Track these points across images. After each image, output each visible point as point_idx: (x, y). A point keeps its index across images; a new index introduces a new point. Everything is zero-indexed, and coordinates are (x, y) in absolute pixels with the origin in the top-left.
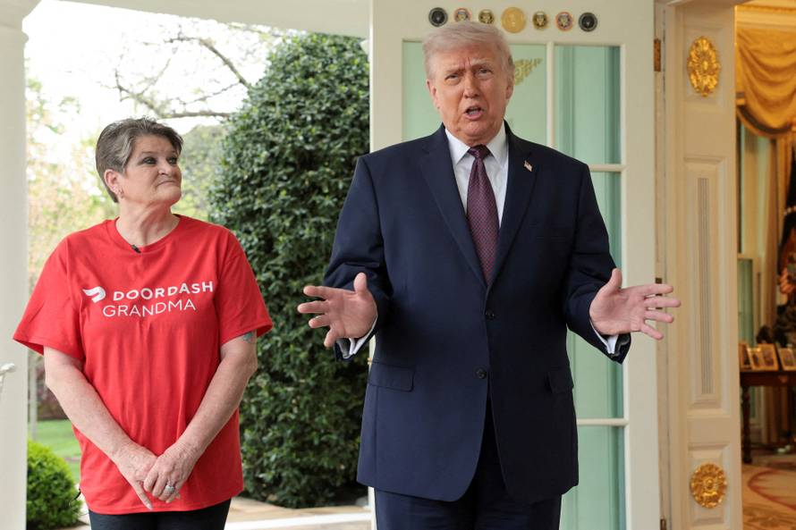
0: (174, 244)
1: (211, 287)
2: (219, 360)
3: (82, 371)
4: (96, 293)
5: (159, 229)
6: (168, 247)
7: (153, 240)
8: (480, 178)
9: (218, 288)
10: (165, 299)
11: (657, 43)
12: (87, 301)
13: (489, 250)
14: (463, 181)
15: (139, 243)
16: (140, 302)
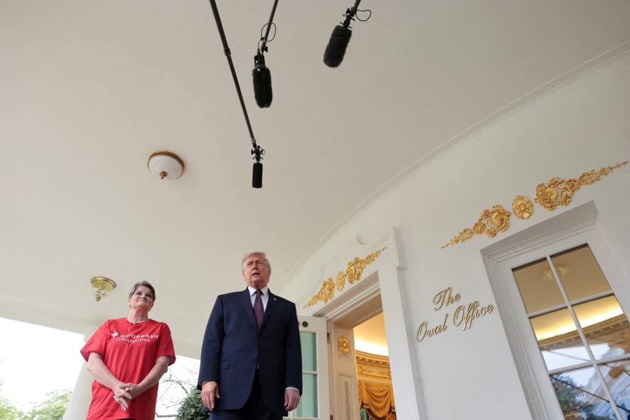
0: (146, 325)
1: (157, 337)
2: (154, 365)
3: (103, 361)
4: (115, 334)
5: (141, 320)
6: (144, 325)
7: (139, 322)
8: (259, 300)
9: (159, 338)
10: (140, 338)
11: (328, 334)
12: (111, 337)
13: (260, 319)
14: (253, 300)
15: (134, 322)
16: (130, 338)
